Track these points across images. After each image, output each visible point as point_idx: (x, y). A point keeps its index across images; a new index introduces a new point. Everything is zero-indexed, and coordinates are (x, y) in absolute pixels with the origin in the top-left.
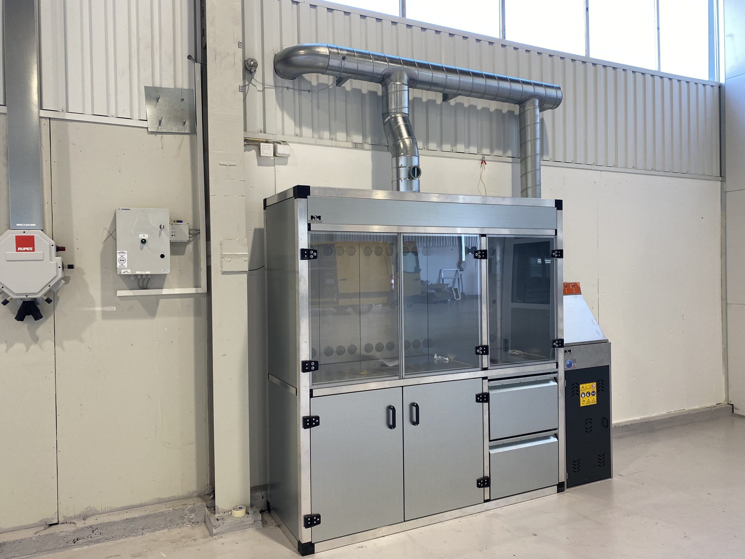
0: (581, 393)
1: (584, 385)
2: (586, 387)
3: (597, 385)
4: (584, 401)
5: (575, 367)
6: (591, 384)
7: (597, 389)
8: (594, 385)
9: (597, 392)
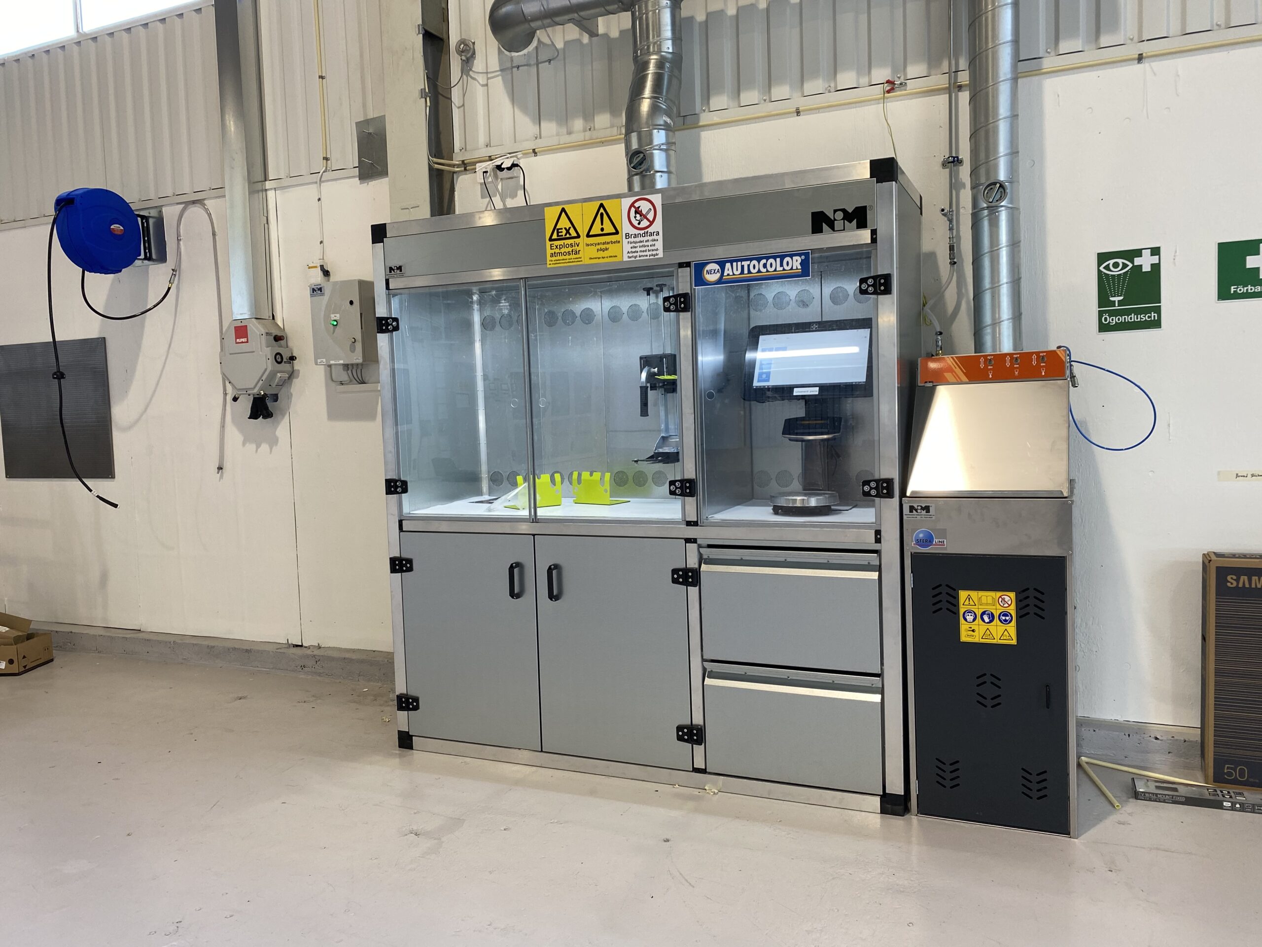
0: (962, 611)
1: (974, 594)
2: (980, 599)
3: (1018, 601)
4: (973, 631)
5: (946, 549)
6: (999, 594)
7: (1018, 609)
8: (1007, 599)
9: (1020, 617)
